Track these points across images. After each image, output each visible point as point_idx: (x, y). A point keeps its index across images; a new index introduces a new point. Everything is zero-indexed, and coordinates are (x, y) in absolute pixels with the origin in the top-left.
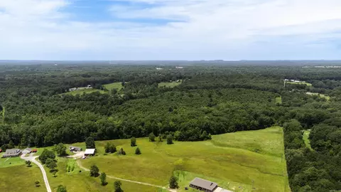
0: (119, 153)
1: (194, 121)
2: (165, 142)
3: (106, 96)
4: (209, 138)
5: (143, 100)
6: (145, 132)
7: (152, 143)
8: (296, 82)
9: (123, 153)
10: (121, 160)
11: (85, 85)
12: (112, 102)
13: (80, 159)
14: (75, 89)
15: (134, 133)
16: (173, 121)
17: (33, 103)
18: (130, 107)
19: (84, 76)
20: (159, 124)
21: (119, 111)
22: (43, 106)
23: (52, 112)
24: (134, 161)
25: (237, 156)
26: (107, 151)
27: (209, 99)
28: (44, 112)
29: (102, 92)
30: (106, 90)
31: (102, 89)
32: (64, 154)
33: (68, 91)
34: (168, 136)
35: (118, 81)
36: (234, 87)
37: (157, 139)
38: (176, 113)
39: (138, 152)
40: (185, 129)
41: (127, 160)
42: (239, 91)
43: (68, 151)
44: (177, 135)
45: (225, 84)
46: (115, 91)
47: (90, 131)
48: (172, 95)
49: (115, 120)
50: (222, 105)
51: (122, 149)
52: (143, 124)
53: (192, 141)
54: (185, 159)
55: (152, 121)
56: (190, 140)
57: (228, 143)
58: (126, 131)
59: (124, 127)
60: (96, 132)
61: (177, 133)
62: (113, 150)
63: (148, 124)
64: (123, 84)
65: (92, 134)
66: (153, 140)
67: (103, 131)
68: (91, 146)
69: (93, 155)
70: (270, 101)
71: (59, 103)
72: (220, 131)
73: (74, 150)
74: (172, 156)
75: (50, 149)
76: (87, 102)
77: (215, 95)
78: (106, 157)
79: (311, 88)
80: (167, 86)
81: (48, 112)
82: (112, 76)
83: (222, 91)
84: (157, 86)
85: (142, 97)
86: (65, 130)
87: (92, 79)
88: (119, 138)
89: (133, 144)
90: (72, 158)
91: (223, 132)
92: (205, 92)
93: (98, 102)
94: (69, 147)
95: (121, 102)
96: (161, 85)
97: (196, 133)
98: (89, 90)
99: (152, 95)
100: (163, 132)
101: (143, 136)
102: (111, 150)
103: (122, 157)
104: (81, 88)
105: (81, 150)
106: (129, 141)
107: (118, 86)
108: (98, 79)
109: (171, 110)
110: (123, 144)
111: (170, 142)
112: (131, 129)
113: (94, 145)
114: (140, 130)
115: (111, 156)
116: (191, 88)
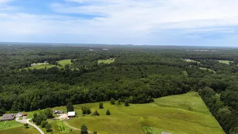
0: (95, 115)
2: (123, 105)
4: (153, 101)
6: (106, 97)
8: (189, 60)
9: (97, 114)
10: (99, 120)
13: (66, 120)
14: (35, 64)
15: (99, 98)
17: (8, 76)
25: (179, 113)
26: (84, 113)
27: (140, 72)
34: (126, 100)
36: (152, 64)
37: (117, 102)
38: (122, 83)
39: (108, 113)
40: (136, 95)
41: (103, 120)
42: (158, 66)
43: (54, 115)
48: (113, 69)
54: (145, 118)
56: (140, 103)
57: (167, 104)
59: (91, 94)
61: (131, 98)
62: (89, 112)
64: (72, 62)
66: (113, 104)
69: (74, 116)
70: (181, 73)
72: (159, 95)
73: (57, 113)
74: (133, 115)
78: (84, 117)
79: (201, 65)
86: (47, 97)
87: (46, 57)
88: (87, 102)
90: (58, 119)
92: (136, 67)
97: (144, 97)
100: (120, 96)
102: (86, 112)
103: (97, 117)
105: (63, 113)
106: (98, 104)
109: (117, 80)
110: (94, 107)
111: (127, 105)
112: (96, 95)
113: (73, 109)
114: (102, 96)
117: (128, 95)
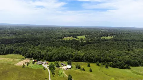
0: (82, 70)
1: (121, 58)
2: (104, 67)
3: (78, 41)
4: (129, 68)
5: (94, 44)
6: (95, 60)
7: (98, 67)
9: (84, 70)
10: (83, 73)
11: (70, 36)
12: (80, 44)
13: (65, 70)
14: (66, 37)
15: (89, 60)
16: (109, 56)
17: (50, 42)
18: (88, 47)
19: (70, 32)
20: (102, 57)
21: (83, 49)
22: (53, 44)
23: (56, 46)
24: (89, 75)
27: (128, 47)
28: (53, 46)
29: (76, 39)
30: (78, 39)
31: (77, 38)
32: (58, 66)
33: (63, 38)
34: (107, 64)
35: (83, 35)
36: (142, 41)
37: (100, 64)
38: (110, 52)
39: (91, 71)
40: (116, 62)
41: (85, 74)
43: (60, 65)
44: (111, 64)
45: (137, 39)
46: (82, 39)
47: (70, 57)
48: (108, 43)
49: (81, 53)
50: (136, 50)
51: (83, 68)
52: (94, 56)
53: (119, 68)
55: (98, 56)
56: (118, 68)
57: (141, 73)
58: (85, 59)
59: (85, 57)
60: (73, 57)
61: (111, 63)
62: (79, 68)
63: (96, 56)
64: (85, 37)
65: (71, 58)
66: (98, 65)
67: (76, 57)
68: (69, 64)
69: (70, 69)
71: (59, 43)
72: (136, 65)
73: (62, 65)
75: (53, 63)
76: (70, 43)
77: (131, 45)
78: (75, 70)
80: (105, 39)
81: (55, 47)
82: (81, 33)
83: (136, 43)
84: (101, 38)
85: (94, 43)
86: (60, 55)
87: (73, 34)
88: (82, 62)
89: (89, 66)
90: (61, 68)
91: (138, 66)
92: (126, 43)
93: (75, 44)
94: (61, 63)
95: (84, 45)
96: (103, 38)
97: (122, 64)
98: (71, 38)
99: (98, 42)
100: (104, 61)
101: (94, 62)
102: (78, 67)
103: (83, 71)
104: (69, 37)
105: (66, 65)
106: (87, 63)
107: (83, 37)
108: (75, 34)
109: (107, 50)
110: (84, 65)
111: (107, 67)
112: (88, 58)
113: (71, 64)
114: (92, 59)
115: (78, 71)
116: (118, 40)
117: (109, 61)
